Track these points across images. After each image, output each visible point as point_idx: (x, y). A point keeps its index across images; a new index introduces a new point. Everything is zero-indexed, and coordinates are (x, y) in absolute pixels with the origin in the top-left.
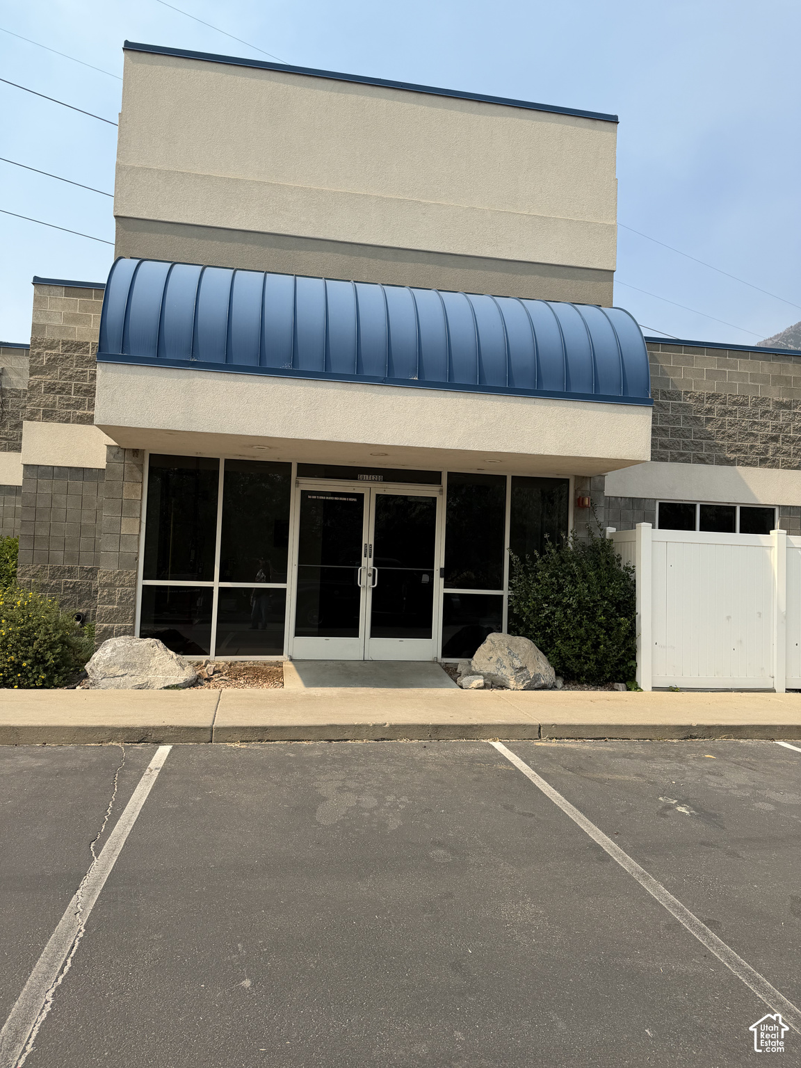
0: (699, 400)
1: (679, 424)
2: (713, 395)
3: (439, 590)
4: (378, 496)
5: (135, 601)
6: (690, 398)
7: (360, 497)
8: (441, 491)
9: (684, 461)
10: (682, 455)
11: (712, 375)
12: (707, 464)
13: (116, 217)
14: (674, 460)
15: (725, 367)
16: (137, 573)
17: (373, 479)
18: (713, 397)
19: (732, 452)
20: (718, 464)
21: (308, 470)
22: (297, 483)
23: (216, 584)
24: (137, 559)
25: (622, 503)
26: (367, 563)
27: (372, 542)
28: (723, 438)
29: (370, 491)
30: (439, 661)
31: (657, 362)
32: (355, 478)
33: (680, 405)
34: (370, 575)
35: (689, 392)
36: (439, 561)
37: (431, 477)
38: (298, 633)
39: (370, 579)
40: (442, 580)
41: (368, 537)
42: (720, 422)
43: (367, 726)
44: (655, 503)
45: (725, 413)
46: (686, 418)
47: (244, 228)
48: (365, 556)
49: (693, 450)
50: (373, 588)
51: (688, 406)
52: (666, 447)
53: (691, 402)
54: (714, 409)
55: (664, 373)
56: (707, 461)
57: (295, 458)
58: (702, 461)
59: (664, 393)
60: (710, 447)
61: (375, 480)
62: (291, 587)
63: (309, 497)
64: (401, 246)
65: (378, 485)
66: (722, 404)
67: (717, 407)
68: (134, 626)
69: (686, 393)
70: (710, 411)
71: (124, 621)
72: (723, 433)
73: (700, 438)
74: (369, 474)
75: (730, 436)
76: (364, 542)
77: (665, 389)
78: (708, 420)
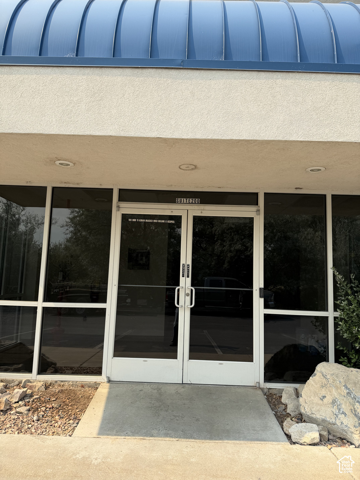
3: (260, 310)
4: (195, 217)
7: (178, 219)
8: (258, 211)
17: (191, 202)
22: (118, 207)
23: (40, 304)
26: (185, 282)
27: (189, 262)
29: (187, 213)
30: (262, 386)
32: (173, 201)
34: (188, 295)
36: (258, 281)
38: (117, 354)
39: (188, 298)
40: (262, 300)
48: (183, 276)
50: (191, 308)
57: (116, 184)
61: (192, 203)
62: (111, 307)
63: (130, 220)
65: (196, 207)
74: (186, 198)
76: (182, 261)
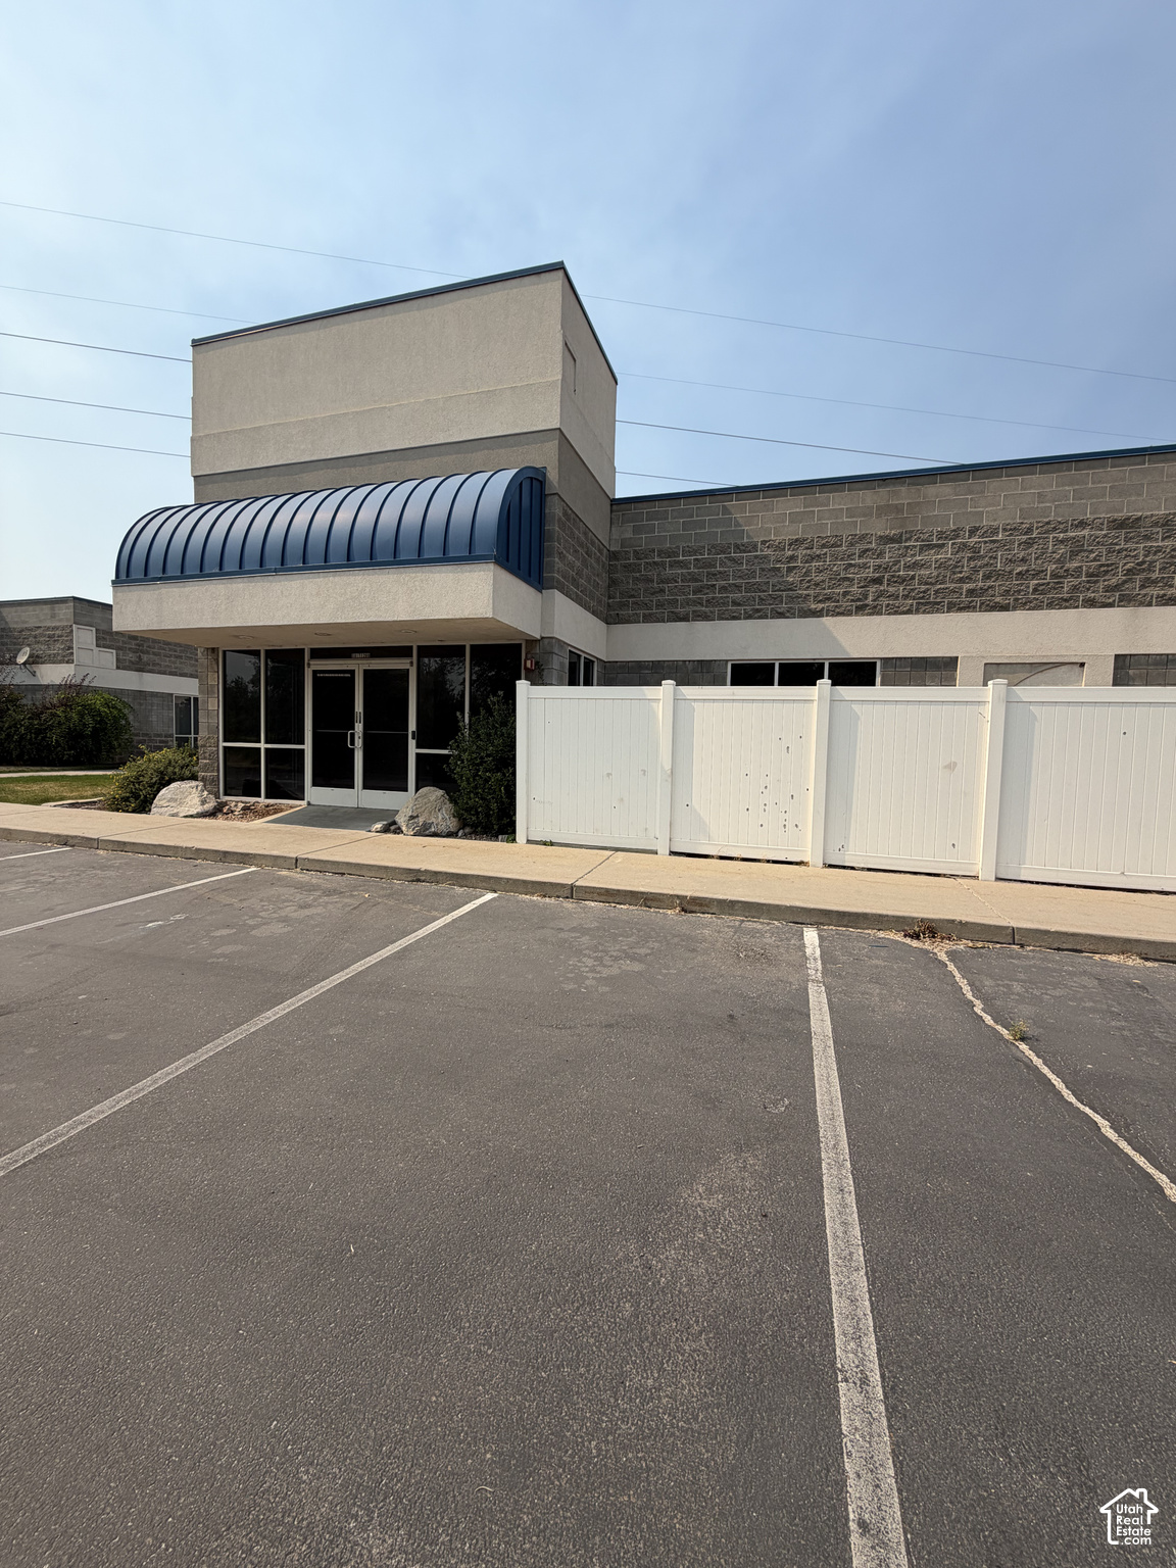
0: (780, 548)
1: (755, 578)
2: (797, 540)
3: (413, 750)
4: (365, 671)
5: (218, 757)
6: (768, 547)
7: (352, 672)
8: (412, 663)
9: (760, 618)
10: (758, 611)
11: (795, 518)
12: (788, 617)
13: (194, 477)
14: (749, 617)
15: (812, 506)
16: (218, 737)
17: (362, 657)
18: (796, 543)
19: (820, 601)
20: (800, 617)
21: (318, 654)
22: (309, 664)
23: (263, 746)
24: (218, 727)
25: (690, 666)
26: (359, 727)
27: (362, 710)
28: (808, 587)
29: (359, 666)
31: (730, 513)
32: (350, 657)
33: (756, 557)
34: (360, 738)
35: (766, 542)
36: (412, 726)
37: (403, 652)
38: (315, 784)
39: (361, 741)
40: (415, 742)
41: (359, 707)
42: (804, 570)
43: (182, 847)
44: (726, 664)
45: (812, 558)
46: (763, 570)
47: (266, 465)
48: (357, 721)
49: (770, 604)
51: (766, 557)
52: (739, 605)
53: (769, 552)
54: (797, 556)
55: (738, 524)
56: (788, 614)
57: (307, 644)
58: (781, 615)
59: (737, 546)
60: (791, 599)
62: (308, 747)
63: (318, 675)
64: (373, 451)
65: (365, 662)
66: (807, 548)
67: (801, 552)
68: (218, 775)
69: (764, 542)
70: (792, 558)
71: (213, 771)
72: (809, 581)
73: (779, 590)
74: (359, 653)
75: (817, 585)
76: (356, 710)
77: (739, 542)
78: (790, 570)
